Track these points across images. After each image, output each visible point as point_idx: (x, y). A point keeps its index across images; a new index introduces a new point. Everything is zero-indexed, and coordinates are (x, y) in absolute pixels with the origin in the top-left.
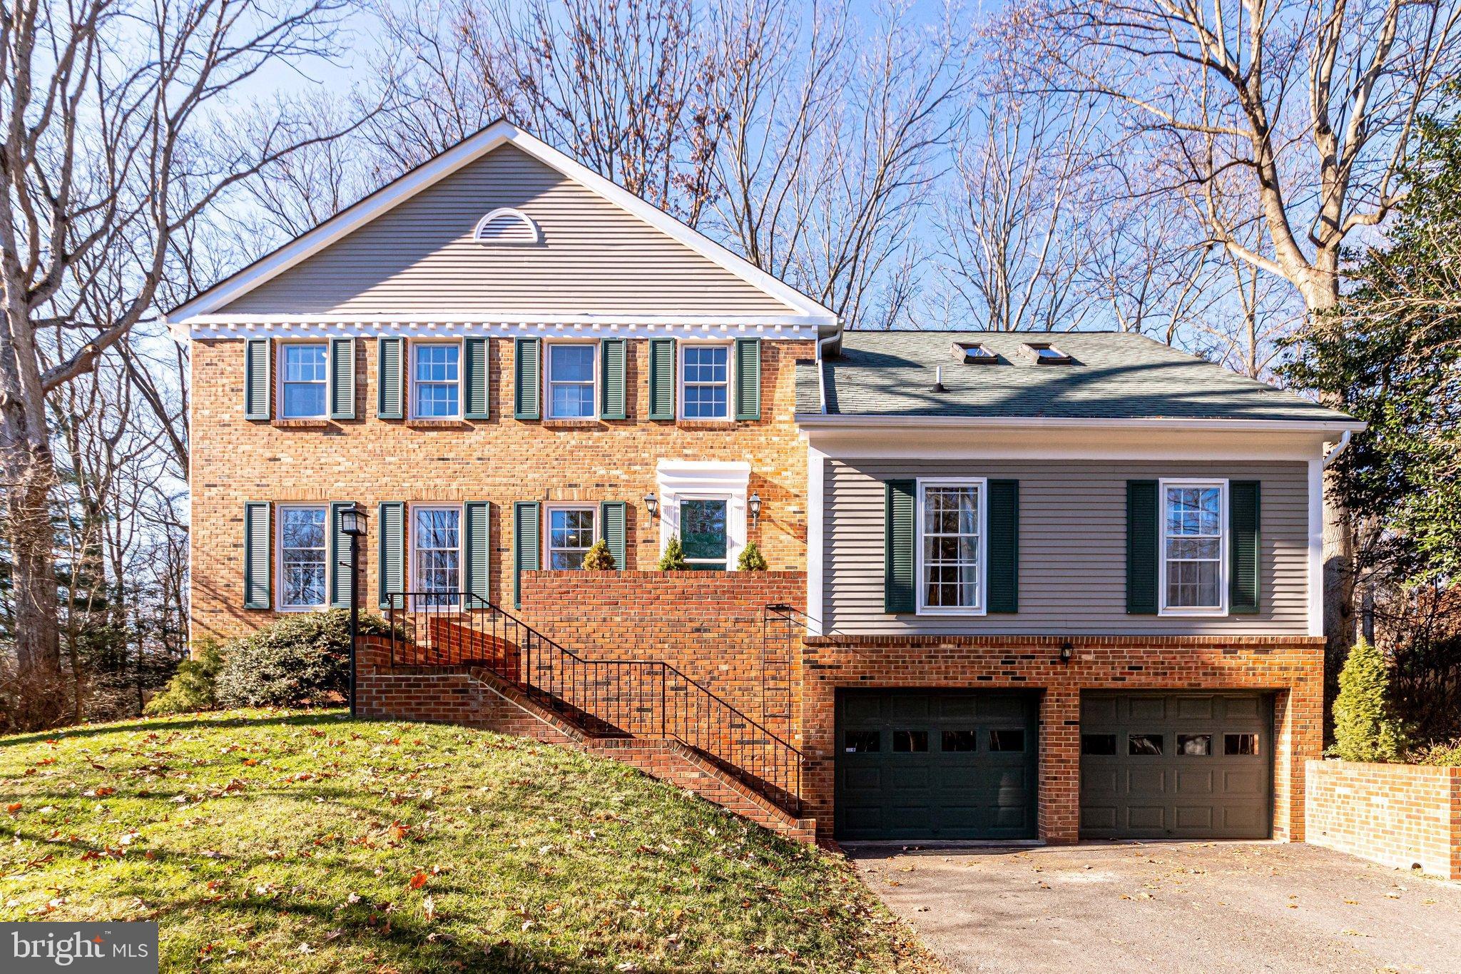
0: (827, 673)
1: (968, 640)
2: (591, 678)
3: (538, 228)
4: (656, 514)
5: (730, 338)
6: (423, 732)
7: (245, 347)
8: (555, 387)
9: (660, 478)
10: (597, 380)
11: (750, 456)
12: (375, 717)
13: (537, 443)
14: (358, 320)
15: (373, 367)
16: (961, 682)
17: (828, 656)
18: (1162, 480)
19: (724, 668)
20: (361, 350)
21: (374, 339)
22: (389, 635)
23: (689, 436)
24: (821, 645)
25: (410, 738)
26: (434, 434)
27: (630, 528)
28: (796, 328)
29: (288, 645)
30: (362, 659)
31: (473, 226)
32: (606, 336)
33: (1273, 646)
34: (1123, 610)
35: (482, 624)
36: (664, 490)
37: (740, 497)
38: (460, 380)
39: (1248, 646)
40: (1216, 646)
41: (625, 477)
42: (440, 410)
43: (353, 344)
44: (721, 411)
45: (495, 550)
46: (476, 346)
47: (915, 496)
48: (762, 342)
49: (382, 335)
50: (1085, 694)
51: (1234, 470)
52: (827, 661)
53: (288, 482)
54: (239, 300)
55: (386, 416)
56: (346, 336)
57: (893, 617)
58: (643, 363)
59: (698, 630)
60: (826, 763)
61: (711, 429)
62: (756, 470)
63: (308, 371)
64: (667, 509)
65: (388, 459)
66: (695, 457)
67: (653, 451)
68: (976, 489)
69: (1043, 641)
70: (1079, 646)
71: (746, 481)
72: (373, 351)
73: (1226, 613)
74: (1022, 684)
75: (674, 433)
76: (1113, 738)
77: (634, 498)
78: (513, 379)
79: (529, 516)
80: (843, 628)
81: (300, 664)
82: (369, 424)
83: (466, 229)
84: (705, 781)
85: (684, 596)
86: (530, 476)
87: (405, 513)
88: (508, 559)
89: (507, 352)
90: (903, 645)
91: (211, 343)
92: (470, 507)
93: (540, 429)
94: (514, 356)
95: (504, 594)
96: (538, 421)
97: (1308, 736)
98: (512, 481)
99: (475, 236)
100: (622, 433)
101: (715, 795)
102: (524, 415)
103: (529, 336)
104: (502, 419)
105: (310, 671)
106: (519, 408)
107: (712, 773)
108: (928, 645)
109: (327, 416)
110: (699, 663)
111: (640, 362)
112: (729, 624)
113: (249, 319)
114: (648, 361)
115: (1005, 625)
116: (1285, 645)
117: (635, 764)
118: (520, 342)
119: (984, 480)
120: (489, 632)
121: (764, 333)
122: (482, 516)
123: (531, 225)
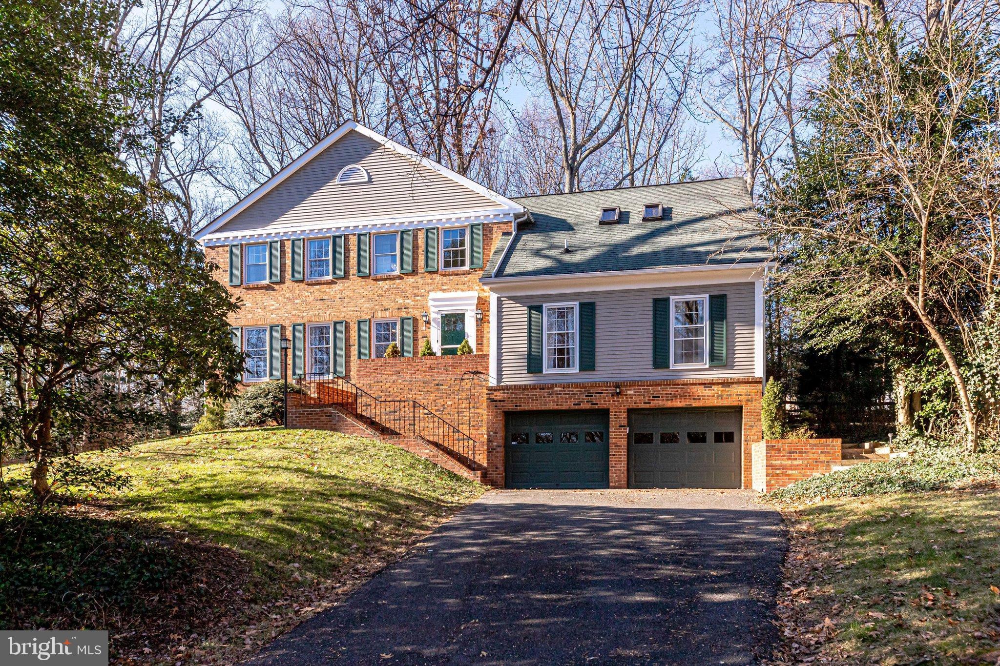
0: (498, 404)
1: (568, 386)
2: (388, 410)
3: (368, 173)
4: (428, 323)
5: (466, 224)
6: (314, 432)
7: (228, 249)
8: (377, 256)
9: (431, 303)
10: (398, 252)
11: (477, 288)
12: (294, 427)
13: (368, 288)
14: (281, 231)
15: (289, 255)
16: (565, 407)
17: (498, 395)
18: (671, 297)
19: (450, 403)
20: (283, 246)
21: (289, 240)
22: (299, 392)
23: (445, 279)
24: (495, 390)
25: (308, 435)
26: (318, 287)
27: (415, 330)
28: (501, 216)
29: (256, 398)
30: (289, 403)
31: (336, 175)
32: (402, 229)
33: (732, 383)
34: (651, 367)
35: (342, 385)
36: (432, 309)
37: (472, 311)
38: (330, 257)
39: (718, 384)
40: (700, 384)
41: (412, 303)
42: (321, 275)
43: (279, 244)
44: (463, 263)
45: (348, 346)
46: (337, 239)
47: (542, 313)
48: (484, 225)
49: (293, 237)
50: (630, 411)
51: (712, 289)
52: (498, 398)
53: (249, 316)
54: (226, 224)
55: (295, 279)
56: (276, 239)
57: (531, 375)
58: (421, 241)
59: (437, 385)
60: (498, 449)
61: (457, 275)
62: (481, 295)
63: (258, 258)
64: (434, 319)
65: (296, 301)
66: (449, 290)
67: (427, 289)
68: (573, 308)
69: (606, 384)
70: (626, 386)
71: (476, 302)
72: (288, 246)
73: (707, 366)
74: (596, 407)
75: (438, 278)
76: (652, 434)
77: (417, 314)
78: (356, 255)
79: (365, 327)
80: (507, 382)
81: (262, 407)
82: (287, 284)
83: (332, 177)
84: (431, 454)
85: (431, 369)
86: (365, 306)
87: (304, 328)
88: (354, 350)
89: (353, 241)
90: (535, 389)
91: (213, 248)
92: (335, 323)
93: (370, 281)
94: (356, 243)
95: (352, 369)
96: (368, 277)
97: (753, 431)
98: (356, 309)
99: (337, 181)
100: (411, 280)
101: (435, 460)
102: (362, 274)
103: (364, 232)
104: (351, 277)
105: (266, 410)
106: (359, 270)
107: (435, 450)
108: (548, 388)
109: (267, 282)
110: (438, 401)
111: (420, 241)
112: (452, 382)
113: (230, 234)
114: (424, 240)
115: (588, 377)
116: (739, 382)
117: (401, 447)
118: (359, 236)
119: (577, 303)
120: (345, 389)
121: (485, 219)
122: (341, 328)
123: (365, 172)
